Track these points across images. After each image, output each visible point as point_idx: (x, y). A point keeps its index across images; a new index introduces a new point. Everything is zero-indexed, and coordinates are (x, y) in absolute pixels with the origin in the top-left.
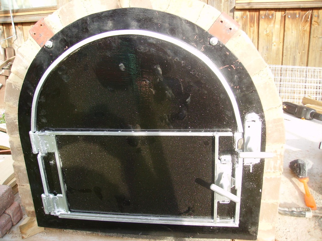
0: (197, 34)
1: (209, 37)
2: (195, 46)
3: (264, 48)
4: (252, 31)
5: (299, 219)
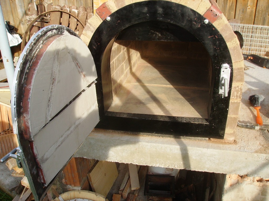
0: (196, 17)
1: (203, 19)
2: (195, 24)
5: (251, 130)
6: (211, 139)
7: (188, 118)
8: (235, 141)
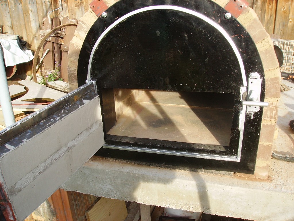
0: (215, 10)
1: (224, 13)
2: (214, 19)
3: (281, 24)
4: (270, 8)
6: (238, 173)
7: (208, 145)
8: (269, 177)
